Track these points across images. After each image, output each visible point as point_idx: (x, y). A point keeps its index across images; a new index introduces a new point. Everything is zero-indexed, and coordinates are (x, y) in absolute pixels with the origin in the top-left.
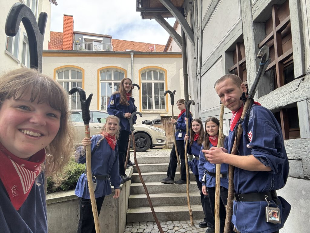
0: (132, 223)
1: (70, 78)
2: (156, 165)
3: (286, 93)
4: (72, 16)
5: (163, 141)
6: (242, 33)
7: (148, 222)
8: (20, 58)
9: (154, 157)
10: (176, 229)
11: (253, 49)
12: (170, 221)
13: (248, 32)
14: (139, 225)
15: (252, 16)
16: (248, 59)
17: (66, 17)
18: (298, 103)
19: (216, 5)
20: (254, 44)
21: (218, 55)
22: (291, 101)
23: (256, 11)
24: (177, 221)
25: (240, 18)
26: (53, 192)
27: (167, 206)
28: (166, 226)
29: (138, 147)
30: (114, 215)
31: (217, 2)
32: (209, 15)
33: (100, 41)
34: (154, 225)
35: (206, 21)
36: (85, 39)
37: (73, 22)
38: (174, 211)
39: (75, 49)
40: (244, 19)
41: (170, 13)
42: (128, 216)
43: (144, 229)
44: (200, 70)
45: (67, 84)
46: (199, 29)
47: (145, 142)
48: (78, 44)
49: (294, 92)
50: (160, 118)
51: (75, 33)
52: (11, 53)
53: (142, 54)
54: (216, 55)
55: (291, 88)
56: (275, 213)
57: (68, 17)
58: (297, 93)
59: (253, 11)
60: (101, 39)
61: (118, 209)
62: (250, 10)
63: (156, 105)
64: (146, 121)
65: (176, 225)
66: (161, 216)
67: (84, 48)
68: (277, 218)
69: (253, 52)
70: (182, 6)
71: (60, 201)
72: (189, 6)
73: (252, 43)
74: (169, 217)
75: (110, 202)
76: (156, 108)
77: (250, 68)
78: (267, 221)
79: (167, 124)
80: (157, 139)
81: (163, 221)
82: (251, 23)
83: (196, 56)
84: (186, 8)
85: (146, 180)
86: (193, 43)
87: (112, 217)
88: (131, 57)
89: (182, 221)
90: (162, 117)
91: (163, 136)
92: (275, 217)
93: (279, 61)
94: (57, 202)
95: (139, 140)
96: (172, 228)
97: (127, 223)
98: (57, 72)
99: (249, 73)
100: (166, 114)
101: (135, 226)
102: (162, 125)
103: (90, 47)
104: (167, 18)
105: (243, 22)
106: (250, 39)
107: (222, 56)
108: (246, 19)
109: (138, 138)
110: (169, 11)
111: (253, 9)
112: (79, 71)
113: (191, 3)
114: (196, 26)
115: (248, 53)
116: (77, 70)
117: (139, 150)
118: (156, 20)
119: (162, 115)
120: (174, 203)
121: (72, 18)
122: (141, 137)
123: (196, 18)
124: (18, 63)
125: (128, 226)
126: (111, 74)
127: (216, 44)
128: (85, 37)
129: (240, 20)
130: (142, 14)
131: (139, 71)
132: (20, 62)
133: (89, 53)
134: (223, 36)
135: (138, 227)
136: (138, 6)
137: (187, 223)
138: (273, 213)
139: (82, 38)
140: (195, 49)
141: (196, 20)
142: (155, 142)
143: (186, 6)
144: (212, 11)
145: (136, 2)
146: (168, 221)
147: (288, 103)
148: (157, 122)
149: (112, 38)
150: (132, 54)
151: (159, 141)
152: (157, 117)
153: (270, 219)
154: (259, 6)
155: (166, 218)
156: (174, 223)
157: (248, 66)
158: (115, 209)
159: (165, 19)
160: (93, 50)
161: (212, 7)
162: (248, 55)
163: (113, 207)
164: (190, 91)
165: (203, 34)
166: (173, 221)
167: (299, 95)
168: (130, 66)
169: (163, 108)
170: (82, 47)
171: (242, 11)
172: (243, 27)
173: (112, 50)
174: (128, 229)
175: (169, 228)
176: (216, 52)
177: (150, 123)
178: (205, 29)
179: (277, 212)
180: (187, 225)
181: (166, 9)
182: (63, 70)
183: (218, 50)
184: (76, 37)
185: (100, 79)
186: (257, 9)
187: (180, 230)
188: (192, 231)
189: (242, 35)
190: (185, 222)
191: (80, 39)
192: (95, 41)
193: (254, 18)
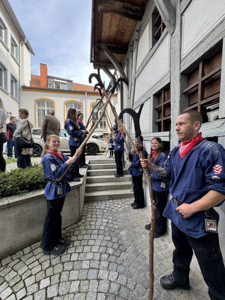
0: (88, 202)
1: (46, 107)
2: (102, 165)
3: (208, 129)
4: (46, 65)
5: (105, 149)
6: (169, 81)
7: (98, 201)
8: (9, 91)
9: (101, 160)
10: (115, 205)
11: (179, 94)
12: (111, 200)
13: (175, 81)
14: (93, 203)
15: (180, 68)
16: (173, 101)
17: (42, 65)
18: (219, 137)
19: (148, 61)
20: (180, 90)
21: (147, 97)
22: (211, 135)
23: (185, 65)
24: (116, 200)
25: (169, 70)
26: (33, 190)
27: (109, 190)
28: (109, 203)
29: (90, 152)
30: (77, 202)
31: (149, 58)
32: (142, 68)
33: (65, 84)
34: (102, 203)
35: (139, 73)
36: (55, 81)
37: (47, 69)
38: (114, 194)
39: (49, 87)
40: (172, 71)
41: (114, 66)
42: (86, 198)
43: (96, 206)
44: (132, 106)
45: (44, 110)
46: (133, 78)
47: (95, 149)
48: (50, 84)
49: (216, 129)
50: (103, 134)
51: (48, 77)
52: (2, 87)
53: (92, 93)
54: (145, 97)
55: (214, 125)
56: (213, 224)
57: (44, 65)
58: (220, 130)
59: (181, 65)
60: (66, 82)
61: (79, 197)
62: (179, 64)
63: (100, 125)
64: (95, 136)
65: (115, 203)
66: (106, 197)
67: (55, 87)
68: (215, 228)
69: (178, 96)
70: (121, 62)
71: (38, 198)
72: (126, 61)
73: (178, 90)
74: (110, 198)
75: (74, 194)
76: (100, 128)
77: (174, 107)
78: (206, 231)
79: (107, 138)
80: (102, 148)
81: (107, 200)
82: (179, 74)
83: (130, 97)
84: (123, 64)
85: (96, 174)
86: (128, 88)
87: (76, 203)
88: (85, 94)
89: (118, 200)
90: (104, 134)
91: (105, 146)
92: (213, 228)
93: (201, 104)
94: (36, 198)
95: (91, 148)
96: (113, 204)
97: (85, 202)
98: (37, 102)
99: (173, 111)
100: (107, 132)
101: (90, 204)
102: (104, 139)
103: (59, 87)
104: (111, 70)
105: (171, 73)
106: (176, 87)
107: (150, 97)
108: (174, 71)
109: (90, 147)
110: (113, 64)
111: (182, 63)
112: (52, 102)
113: (128, 60)
114: (130, 76)
115: (173, 96)
116: (50, 102)
117: (91, 154)
118: (103, 70)
119: (104, 132)
120: (113, 189)
121: (46, 66)
122: (92, 147)
123: (131, 70)
124: (8, 94)
125: (86, 204)
126: (72, 105)
127: (146, 89)
128: (55, 80)
129: (168, 72)
130: (94, 65)
131: (90, 104)
132: (10, 94)
133: (58, 91)
134: (152, 84)
135: (92, 205)
136: (92, 58)
137: (121, 201)
138: (211, 225)
139: (53, 81)
140: (129, 92)
141: (131, 72)
142: (101, 150)
143: (124, 62)
144: (144, 65)
145: (90, 56)
146: (110, 200)
147: (209, 136)
148: (101, 137)
149: (73, 82)
150: (86, 93)
151: (103, 149)
152: (101, 133)
153: (208, 229)
154: (189, 60)
155: (109, 198)
156: (114, 201)
157: (173, 106)
158: (78, 198)
159: (109, 70)
160: (61, 89)
161: (145, 62)
162: (173, 98)
163: (76, 197)
164: (125, 119)
165: (136, 82)
166: (113, 199)
167: (222, 132)
168: (84, 100)
169: (105, 128)
170: (53, 86)
171: (171, 65)
172: (170, 77)
173: (73, 90)
174: (86, 206)
175: (111, 204)
176: (146, 95)
177: (97, 137)
178: (137, 78)
179: (214, 224)
180: (122, 202)
181: (111, 63)
182: (41, 101)
183: (147, 94)
184: (49, 79)
185: (65, 108)
186: (186, 63)
187: (117, 206)
188: (125, 206)
189: (169, 84)
190: (120, 200)
191: (52, 81)
192: (62, 83)
193: (182, 70)
